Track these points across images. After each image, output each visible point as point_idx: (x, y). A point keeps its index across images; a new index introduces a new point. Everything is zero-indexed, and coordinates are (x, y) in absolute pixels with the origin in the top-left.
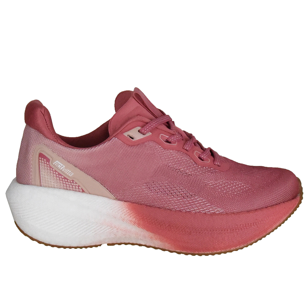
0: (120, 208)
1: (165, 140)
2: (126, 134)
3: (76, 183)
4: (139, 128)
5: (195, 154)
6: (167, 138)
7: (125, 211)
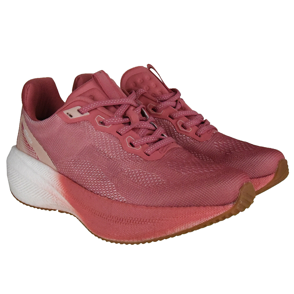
0: (55, 179)
1: (101, 122)
2: (65, 112)
3: (34, 151)
4: (79, 107)
5: (126, 140)
6: (102, 120)
7: (58, 182)
